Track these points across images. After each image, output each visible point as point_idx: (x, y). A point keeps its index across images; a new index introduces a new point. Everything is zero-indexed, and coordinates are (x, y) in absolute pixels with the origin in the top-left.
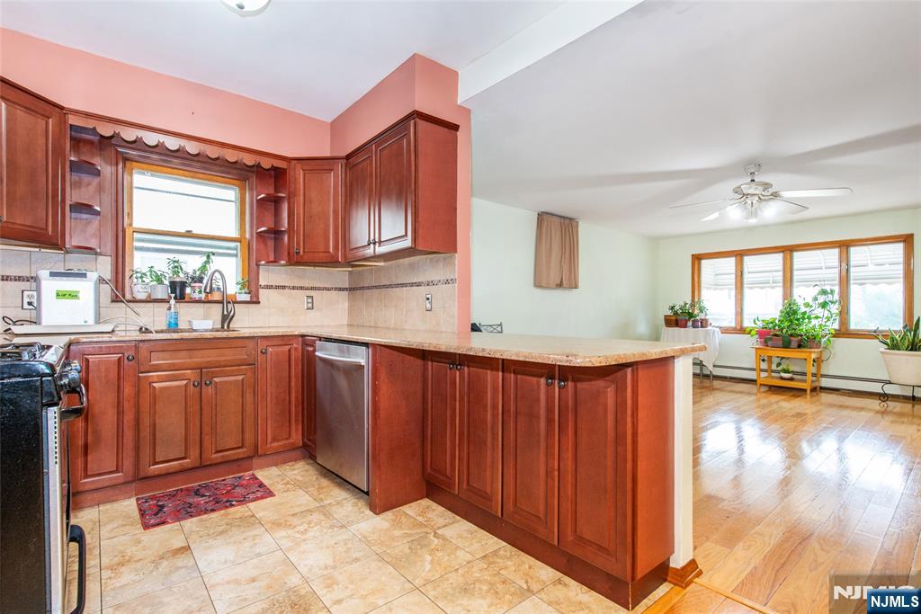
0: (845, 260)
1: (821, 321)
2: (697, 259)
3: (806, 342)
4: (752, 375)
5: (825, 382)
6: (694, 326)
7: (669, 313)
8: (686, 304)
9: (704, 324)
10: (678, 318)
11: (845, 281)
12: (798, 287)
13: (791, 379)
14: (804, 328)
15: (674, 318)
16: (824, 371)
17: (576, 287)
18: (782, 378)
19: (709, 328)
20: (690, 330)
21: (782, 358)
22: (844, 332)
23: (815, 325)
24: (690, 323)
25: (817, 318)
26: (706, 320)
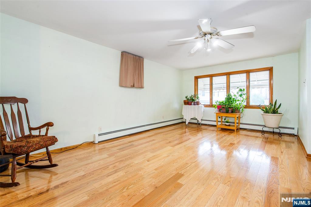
0: (248, 78)
1: (240, 102)
2: (197, 78)
3: (234, 110)
4: (215, 123)
5: (242, 126)
6: (194, 105)
7: (185, 99)
8: (192, 96)
9: (198, 103)
10: (189, 101)
11: (248, 87)
12: (232, 89)
13: (229, 125)
14: (234, 104)
15: (187, 101)
16: (241, 122)
17: (142, 87)
18: (226, 125)
19: (200, 105)
20: (193, 106)
21: (226, 117)
22: (248, 106)
23: (237, 104)
24: (193, 103)
25: (238, 100)
26: (199, 102)
